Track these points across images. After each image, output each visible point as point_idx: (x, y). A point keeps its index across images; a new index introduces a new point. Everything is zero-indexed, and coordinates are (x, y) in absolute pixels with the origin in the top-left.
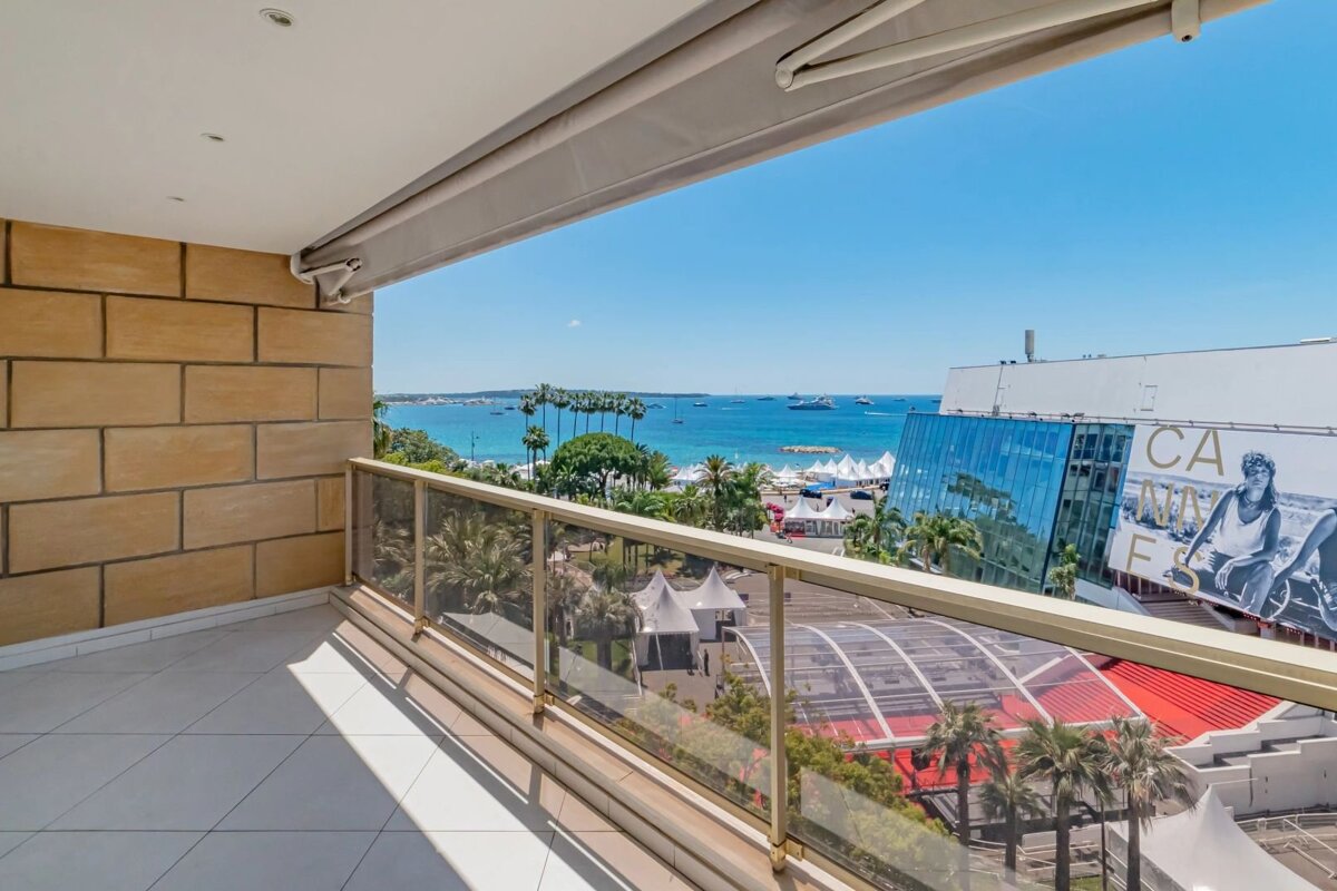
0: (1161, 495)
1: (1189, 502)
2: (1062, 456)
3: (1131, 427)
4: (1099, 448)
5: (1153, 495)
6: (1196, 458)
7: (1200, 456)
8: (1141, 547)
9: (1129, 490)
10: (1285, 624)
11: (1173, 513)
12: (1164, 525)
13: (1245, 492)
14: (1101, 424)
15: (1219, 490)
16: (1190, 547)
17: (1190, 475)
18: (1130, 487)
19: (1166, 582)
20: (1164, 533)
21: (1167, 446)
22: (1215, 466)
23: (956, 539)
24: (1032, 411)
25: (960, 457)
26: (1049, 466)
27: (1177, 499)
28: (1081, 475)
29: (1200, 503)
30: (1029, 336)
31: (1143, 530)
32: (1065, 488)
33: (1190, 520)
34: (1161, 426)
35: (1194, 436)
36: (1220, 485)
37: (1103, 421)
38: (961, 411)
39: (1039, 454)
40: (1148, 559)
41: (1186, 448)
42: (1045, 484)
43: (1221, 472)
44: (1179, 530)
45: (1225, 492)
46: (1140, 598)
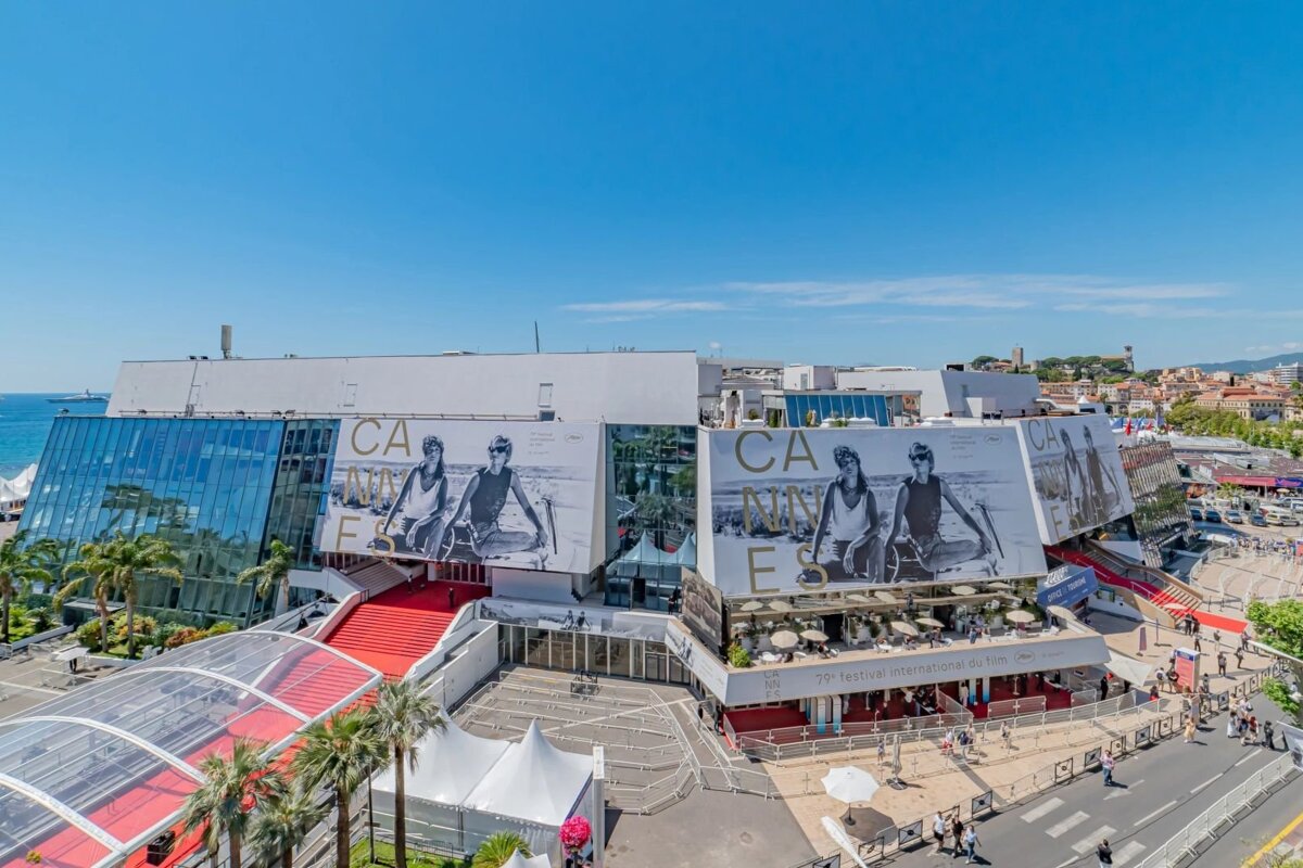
0: (364, 478)
1: (386, 481)
2: (273, 453)
3: (336, 422)
4: (307, 441)
5: (357, 479)
6: (390, 444)
7: (393, 442)
8: (348, 527)
9: (337, 478)
10: (452, 561)
11: (374, 492)
12: (366, 503)
13: (425, 467)
14: (310, 420)
15: (407, 468)
16: (387, 518)
17: (387, 459)
18: (338, 475)
19: (369, 552)
20: (366, 510)
21: (368, 436)
22: (404, 449)
23: (145, 563)
24: (239, 409)
25: (144, 465)
26: (259, 464)
27: (376, 480)
28: (291, 469)
29: (394, 481)
30: (226, 331)
31: (350, 512)
32: (278, 484)
33: (387, 496)
34: (363, 419)
35: (389, 425)
36: (408, 464)
37: (309, 417)
38: (144, 412)
39: (249, 453)
40: (354, 535)
41: (383, 437)
42: (256, 483)
43: (408, 454)
44: (378, 504)
45: (412, 469)
46: (346, 572)
